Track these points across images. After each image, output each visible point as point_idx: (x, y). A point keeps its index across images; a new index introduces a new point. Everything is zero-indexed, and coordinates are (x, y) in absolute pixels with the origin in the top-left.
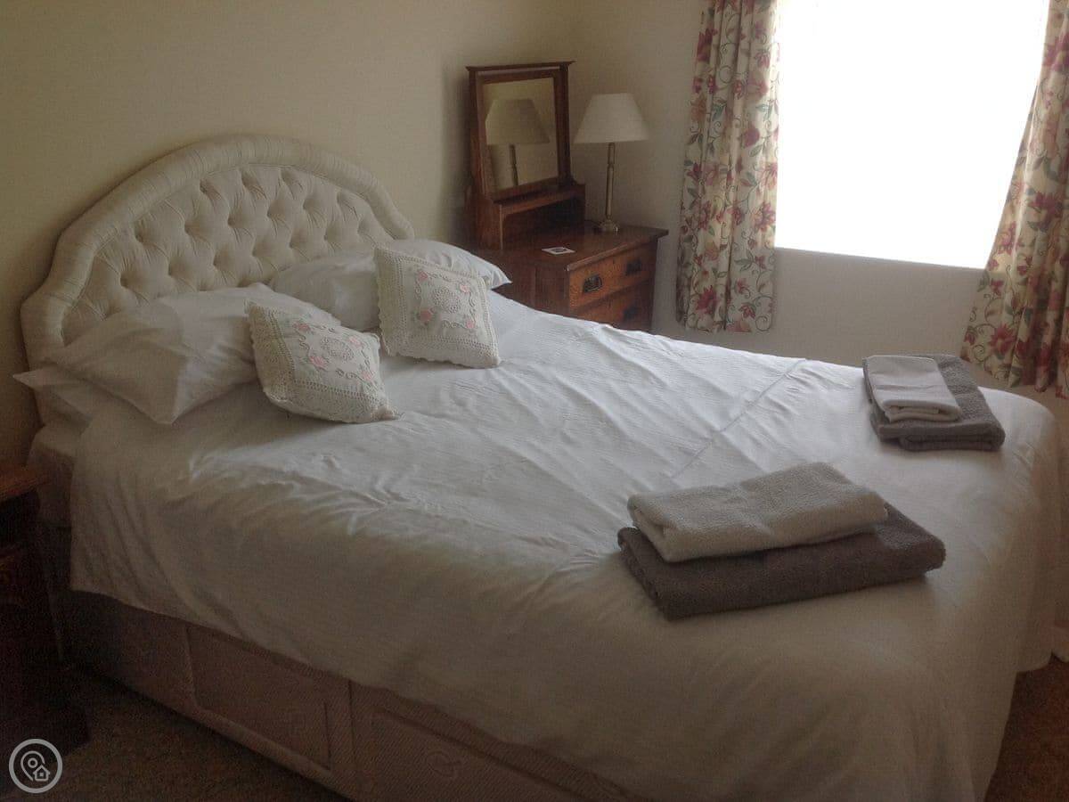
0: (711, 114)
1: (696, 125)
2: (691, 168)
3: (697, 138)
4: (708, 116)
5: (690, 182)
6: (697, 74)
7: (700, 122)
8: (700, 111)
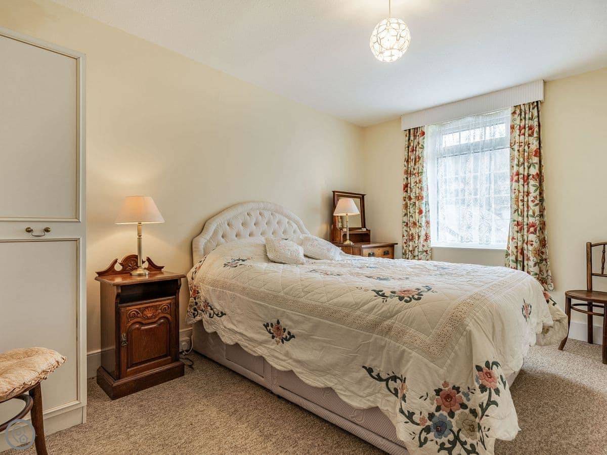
0: (410, 207)
1: (405, 211)
2: (405, 224)
3: (406, 215)
5: (405, 228)
6: (404, 196)
7: (407, 211)
8: (406, 206)
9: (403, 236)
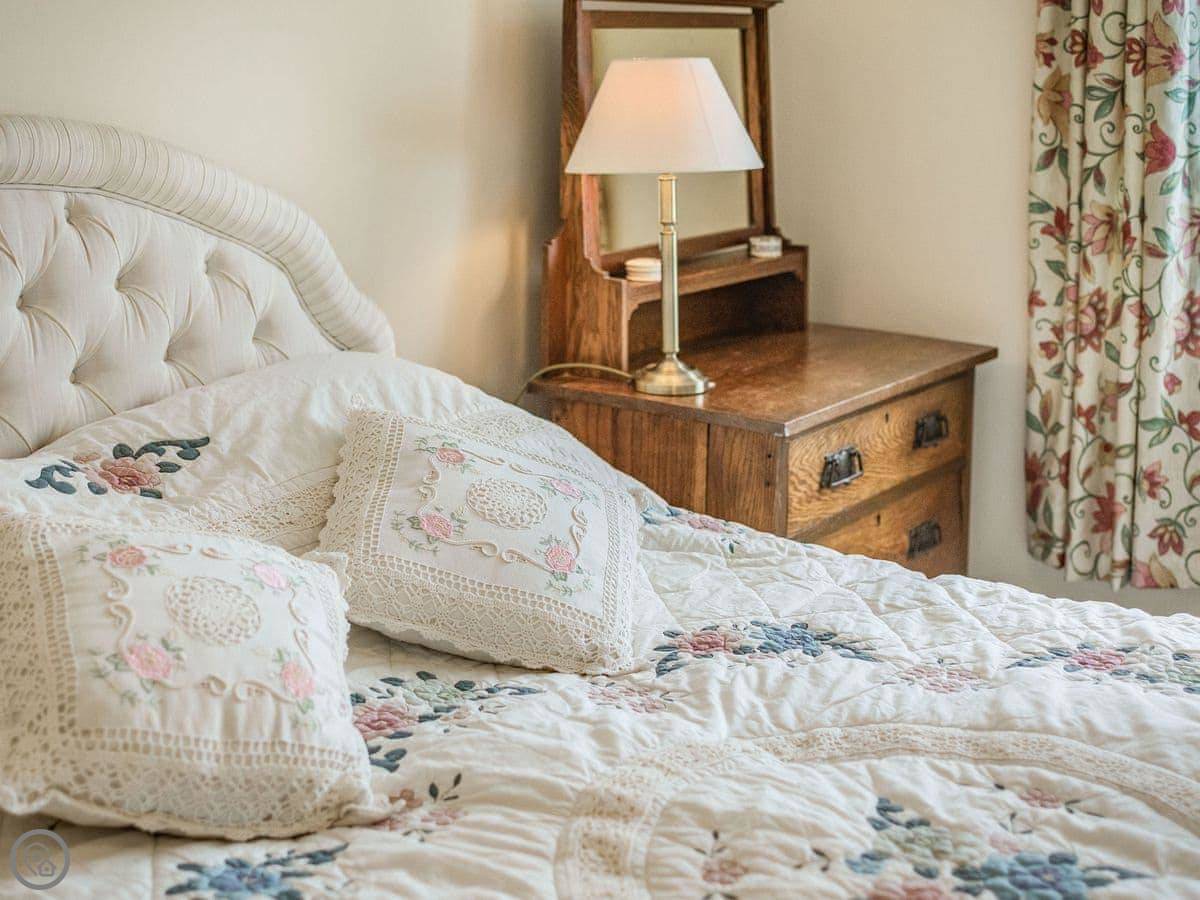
0: (1083, 108)
1: (1050, 129)
2: (1049, 218)
3: (1055, 155)
4: (1076, 111)
5: (1049, 248)
7: (1061, 128)
8: (1056, 101)
9: (1033, 300)
